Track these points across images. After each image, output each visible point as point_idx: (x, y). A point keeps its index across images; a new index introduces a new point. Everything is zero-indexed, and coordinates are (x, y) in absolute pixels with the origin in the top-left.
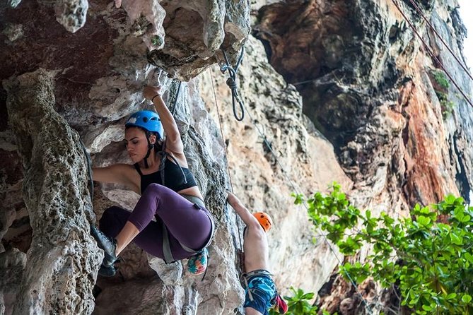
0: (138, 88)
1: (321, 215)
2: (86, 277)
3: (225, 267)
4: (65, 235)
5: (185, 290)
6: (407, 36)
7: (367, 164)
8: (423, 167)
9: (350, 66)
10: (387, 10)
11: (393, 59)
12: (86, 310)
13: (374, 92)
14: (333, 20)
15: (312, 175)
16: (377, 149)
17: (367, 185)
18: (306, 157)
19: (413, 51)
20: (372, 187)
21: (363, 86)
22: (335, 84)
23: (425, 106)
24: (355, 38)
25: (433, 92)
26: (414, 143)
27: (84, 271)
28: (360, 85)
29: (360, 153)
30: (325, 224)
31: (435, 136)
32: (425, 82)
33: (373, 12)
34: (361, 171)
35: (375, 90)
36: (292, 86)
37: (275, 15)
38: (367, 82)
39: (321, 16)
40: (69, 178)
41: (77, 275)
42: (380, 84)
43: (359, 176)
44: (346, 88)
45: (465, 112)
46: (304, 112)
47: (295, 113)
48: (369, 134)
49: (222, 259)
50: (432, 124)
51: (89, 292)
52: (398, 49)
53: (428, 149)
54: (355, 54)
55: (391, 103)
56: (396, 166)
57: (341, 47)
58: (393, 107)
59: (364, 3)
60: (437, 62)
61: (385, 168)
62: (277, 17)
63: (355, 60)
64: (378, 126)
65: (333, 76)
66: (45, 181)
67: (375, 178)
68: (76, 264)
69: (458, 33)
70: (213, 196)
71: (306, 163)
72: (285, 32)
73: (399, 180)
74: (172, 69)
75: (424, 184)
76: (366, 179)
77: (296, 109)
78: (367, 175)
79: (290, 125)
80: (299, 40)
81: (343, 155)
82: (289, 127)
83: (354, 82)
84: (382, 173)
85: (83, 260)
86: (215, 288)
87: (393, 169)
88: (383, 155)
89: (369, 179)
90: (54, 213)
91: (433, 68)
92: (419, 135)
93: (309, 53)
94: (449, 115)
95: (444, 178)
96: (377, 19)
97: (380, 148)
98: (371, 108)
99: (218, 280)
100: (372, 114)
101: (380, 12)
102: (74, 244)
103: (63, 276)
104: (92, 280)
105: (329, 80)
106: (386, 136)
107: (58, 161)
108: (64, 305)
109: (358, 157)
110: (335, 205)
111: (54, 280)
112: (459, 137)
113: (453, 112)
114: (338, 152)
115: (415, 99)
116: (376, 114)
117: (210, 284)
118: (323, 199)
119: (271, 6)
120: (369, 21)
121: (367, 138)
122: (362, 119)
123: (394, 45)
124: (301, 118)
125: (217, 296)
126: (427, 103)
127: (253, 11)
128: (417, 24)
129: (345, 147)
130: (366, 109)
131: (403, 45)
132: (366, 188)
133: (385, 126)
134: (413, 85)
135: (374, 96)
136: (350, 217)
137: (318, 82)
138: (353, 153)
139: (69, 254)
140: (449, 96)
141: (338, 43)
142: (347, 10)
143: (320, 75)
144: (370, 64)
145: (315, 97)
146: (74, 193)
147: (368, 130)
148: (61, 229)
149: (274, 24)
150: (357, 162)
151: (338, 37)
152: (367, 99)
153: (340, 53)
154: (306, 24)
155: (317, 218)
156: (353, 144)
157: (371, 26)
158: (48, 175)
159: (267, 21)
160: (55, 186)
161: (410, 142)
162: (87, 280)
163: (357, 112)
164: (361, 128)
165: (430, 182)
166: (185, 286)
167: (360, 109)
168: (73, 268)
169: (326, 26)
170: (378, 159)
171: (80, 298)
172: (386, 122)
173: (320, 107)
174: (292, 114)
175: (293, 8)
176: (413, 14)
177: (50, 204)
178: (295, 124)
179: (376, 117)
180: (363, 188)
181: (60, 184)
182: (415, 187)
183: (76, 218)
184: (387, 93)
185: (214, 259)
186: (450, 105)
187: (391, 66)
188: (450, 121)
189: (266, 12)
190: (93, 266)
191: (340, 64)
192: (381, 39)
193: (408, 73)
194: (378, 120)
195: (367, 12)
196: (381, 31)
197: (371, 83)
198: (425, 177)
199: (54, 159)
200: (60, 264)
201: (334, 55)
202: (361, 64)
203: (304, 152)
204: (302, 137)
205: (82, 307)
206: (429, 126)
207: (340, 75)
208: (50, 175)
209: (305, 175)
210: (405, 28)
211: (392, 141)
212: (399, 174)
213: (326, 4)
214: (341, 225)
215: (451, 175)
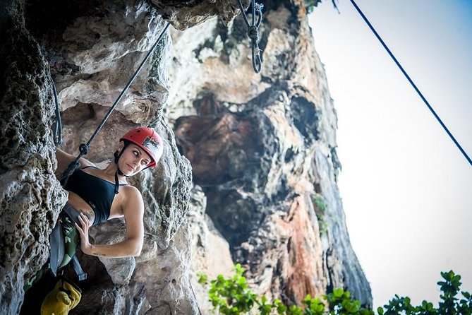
0: (121, 37)
1: (220, 296)
2: (44, 215)
3: (181, 272)
4: (23, 160)
5: (126, 301)
6: (298, 159)
7: (256, 264)
8: (300, 275)
9: (250, 177)
10: (285, 134)
11: (286, 176)
12: (38, 257)
13: (267, 202)
14: (239, 136)
15: (209, 268)
16: (266, 252)
17: (255, 283)
18: (204, 251)
19: (302, 172)
20: (259, 285)
21: (260, 196)
22: (235, 191)
23: (306, 222)
24: (257, 154)
25: (313, 213)
26: (295, 254)
27: (44, 205)
28: (256, 194)
29: (251, 253)
30: (223, 306)
31: (312, 250)
32: (307, 203)
33: (273, 134)
34: (251, 270)
35: (269, 201)
36: (198, 187)
37: (190, 125)
38: (263, 193)
39: (229, 132)
40: (36, 98)
41: (35, 208)
42: (273, 196)
43: (249, 274)
44: (245, 195)
45: (337, 233)
46: (206, 212)
47: (199, 211)
48: (260, 237)
49: (179, 262)
50: (310, 239)
51: (45, 234)
52: (291, 169)
53: (306, 261)
54: (255, 167)
55: (282, 213)
56: (280, 270)
57: (243, 161)
58: (282, 217)
59: (266, 126)
60: (317, 188)
61: (271, 270)
62: (192, 127)
63: (255, 172)
64: (269, 232)
65: (234, 184)
66: (6, 96)
67: (262, 277)
68: (35, 194)
69: (336, 168)
70: (180, 189)
71: (204, 256)
72: (197, 141)
73: (282, 283)
74: (170, 8)
75: (300, 291)
76: (255, 277)
77: (200, 207)
78: (256, 274)
79: (194, 220)
80: (208, 150)
81: (236, 254)
82: (192, 222)
83: (252, 190)
84: (269, 273)
85: (44, 191)
86: (168, 294)
87: (277, 272)
88: (271, 258)
89: (257, 278)
90: (12, 133)
91: (314, 193)
92: (299, 247)
93: (216, 161)
94: (324, 234)
95: (317, 287)
96: (276, 141)
97: (269, 251)
98: (264, 215)
99: (171, 285)
100: (265, 221)
101: (279, 135)
102: (35, 171)
103: (17, 205)
104: (51, 222)
105: (231, 186)
106: (275, 241)
107: (24, 78)
108: (13, 241)
109: (249, 257)
110: (235, 288)
111: (4, 207)
112: (331, 255)
113: (327, 232)
114: (233, 251)
115: (299, 216)
116: (267, 221)
117: (162, 290)
118: (225, 281)
119: (188, 117)
120: (270, 142)
121: (259, 241)
122: (256, 224)
123: (288, 164)
124: (203, 217)
125: (168, 304)
126: (308, 220)
127: (171, 119)
128: (308, 151)
129: (238, 247)
130: (260, 216)
131: (295, 166)
132: (254, 285)
133: (275, 232)
134: (298, 204)
135: (268, 205)
136: (247, 301)
137: (221, 187)
138: (245, 253)
139: (27, 180)
140: (325, 218)
141: (241, 157)
142: (251, 130)
143: (223, 182)
144: (266, 177)
145: (217, 200)
146: (40, 118)
147: (260, 234)
148: (19, 153)
149: (188, 133)
150: (248, 262)
151: (242, 151)
152: (261, 208)
153: (242, 165)
154: (216, 137)
155: (216, 299)
156: (246, 245)
157: (271, 145)
158: (10, 90)
159: (183, 129)
160: (17, 104)
161: (291, 252)
162: (45, 220)
163: (252, 217)
164: (254, 232)
165: (305, 289)
166: (127, 297)
167: (255, 215)
168: (31, 198)
169: (232, 141)
170: (266, 261)
171: (33, 239)
172: (276, 229)
173: (220, 208)
174: (196, 211)
175: (206, 121)
176: (305, 142)
177: (8, 122)
178: (198, 221)
179: (268, 224)
180: (251, 285)
181: (24, 103)
182: (292, 293)
183: (39, 146)
184: (278, 204)
185: (171, 261)
186: (326, 226)
187: (284, 182)
188: (325, 239)
189: (183, 122)
190: (55, 204)
191: (241, 174)
192: (278, 158)
193: (297, 190)
194: (269, 226)
195: (268, 133)
196: (279, 151)
197: (266, 194)
198: (302, 284)
199: (20, 75)
200: (14, 190)
201: (237, 166)
202: (260, 177)
203: (202, 246)
204: (202, 232)
205: (34, 251)
206: (308, 241)
207: (241, 183)
208: (13, 90)
209: (202, 267)
210: (298, 152)
211: (280, 246)
212: (282, 278)
213: (235, 123)
214: (238, 308)
215: (323, 286)
